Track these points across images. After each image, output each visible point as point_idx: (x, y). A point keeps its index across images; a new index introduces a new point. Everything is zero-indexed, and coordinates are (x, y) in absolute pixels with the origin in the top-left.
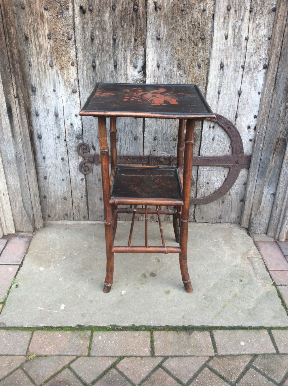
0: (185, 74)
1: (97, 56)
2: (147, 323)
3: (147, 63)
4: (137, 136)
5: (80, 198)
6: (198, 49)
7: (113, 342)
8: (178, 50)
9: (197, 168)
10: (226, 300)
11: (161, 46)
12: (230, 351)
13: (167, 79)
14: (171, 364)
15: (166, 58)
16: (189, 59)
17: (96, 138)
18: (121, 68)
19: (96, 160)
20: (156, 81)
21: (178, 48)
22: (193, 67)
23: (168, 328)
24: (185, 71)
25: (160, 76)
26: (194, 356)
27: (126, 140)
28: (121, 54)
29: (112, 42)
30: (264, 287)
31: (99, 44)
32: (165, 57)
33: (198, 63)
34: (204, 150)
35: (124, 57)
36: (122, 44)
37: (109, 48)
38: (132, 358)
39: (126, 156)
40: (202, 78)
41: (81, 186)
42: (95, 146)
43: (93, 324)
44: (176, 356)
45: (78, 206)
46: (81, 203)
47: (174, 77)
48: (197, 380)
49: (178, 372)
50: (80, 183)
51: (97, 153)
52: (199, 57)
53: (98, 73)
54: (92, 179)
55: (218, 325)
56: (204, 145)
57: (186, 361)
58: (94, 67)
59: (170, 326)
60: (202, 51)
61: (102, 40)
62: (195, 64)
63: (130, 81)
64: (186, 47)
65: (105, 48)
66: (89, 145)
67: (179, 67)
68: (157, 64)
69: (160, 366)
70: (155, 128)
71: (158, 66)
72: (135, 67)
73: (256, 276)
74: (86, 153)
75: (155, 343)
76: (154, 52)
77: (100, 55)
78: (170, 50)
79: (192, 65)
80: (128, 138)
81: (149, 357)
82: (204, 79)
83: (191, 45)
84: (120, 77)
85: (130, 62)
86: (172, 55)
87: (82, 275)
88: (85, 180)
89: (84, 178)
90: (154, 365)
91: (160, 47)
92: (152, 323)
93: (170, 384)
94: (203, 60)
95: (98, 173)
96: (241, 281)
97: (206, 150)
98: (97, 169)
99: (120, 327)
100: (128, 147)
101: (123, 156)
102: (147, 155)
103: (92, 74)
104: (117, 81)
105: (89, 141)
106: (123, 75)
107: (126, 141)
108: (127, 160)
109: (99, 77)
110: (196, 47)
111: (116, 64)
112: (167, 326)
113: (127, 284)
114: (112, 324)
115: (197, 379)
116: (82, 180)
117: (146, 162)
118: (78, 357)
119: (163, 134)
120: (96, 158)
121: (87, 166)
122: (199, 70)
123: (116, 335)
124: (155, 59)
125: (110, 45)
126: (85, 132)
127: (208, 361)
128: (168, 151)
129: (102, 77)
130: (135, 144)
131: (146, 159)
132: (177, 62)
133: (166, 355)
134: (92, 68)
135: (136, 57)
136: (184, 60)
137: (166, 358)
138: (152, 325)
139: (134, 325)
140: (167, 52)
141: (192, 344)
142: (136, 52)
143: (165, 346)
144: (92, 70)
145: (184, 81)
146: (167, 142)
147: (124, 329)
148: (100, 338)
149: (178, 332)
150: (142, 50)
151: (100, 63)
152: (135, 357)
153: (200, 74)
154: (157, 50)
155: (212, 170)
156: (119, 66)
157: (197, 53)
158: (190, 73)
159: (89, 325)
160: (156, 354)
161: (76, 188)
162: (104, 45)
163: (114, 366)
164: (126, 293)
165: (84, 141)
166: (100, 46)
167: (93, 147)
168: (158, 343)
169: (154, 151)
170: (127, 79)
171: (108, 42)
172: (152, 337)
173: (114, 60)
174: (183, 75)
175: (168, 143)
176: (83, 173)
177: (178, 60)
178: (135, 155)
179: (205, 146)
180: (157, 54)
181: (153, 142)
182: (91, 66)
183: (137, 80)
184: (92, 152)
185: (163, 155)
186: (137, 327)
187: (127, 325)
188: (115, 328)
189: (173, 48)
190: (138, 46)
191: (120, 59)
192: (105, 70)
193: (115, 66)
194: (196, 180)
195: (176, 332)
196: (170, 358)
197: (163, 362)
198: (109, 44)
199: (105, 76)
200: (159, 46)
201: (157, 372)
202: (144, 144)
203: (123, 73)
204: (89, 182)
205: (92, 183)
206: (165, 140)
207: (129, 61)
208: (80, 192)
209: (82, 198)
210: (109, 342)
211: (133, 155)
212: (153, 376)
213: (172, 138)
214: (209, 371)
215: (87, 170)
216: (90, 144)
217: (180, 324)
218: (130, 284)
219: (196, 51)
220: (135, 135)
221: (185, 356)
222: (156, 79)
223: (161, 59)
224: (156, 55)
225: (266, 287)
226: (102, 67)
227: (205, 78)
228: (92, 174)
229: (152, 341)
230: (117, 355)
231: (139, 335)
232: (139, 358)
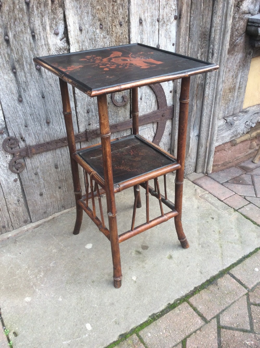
0: (108, 34)
1: (9, 26)
2: (179, 296)
3: (69, 28)
5: (16, 202)
6: (118, 6)
7: (164, 331)
8: (98, 9)
9: (130, 131)
10: (218, 240)
11: (80, 6)
12: (255, 281)
13: (91, 43)
14: (226, 320)
16: (110, 18)
18: (41, 38)
19: (29, 152)
20: (81, 47)
21: (98, 7)
22: (115, 26)
23: (196, 290)
24: (108, 31)
25: (84, 41)
26: (235, 301)
27: (59, 120)
28: (38, 20)
29: (25, 7)
30: (232, 216)
31: (9, 12)
32: (86, 18)
33: (119, 22)
35: (42, 24)
36: (37, 8)
37: (22, 15)
38: (192, 335)
39: (62, 139)
40: (125, 37)
41: (15, 189)
42: (24, 137)
43: (133, 326)
44: (223, 311)
45: (16, 212)
46: (18, 208)
47: (98, 39)
48: (255, 321)
49: (236, 323)
50: (14, 185)
51: (28, 145)
52: (120, 14)
53: (13, 48)
54: (27, 176)
57: (233, 310)
58: (7, 41)
59: (197, 287)
60: (121, 8)
61: (12, 6)
62: (117, 22)
63: (53, 52)
64: (106, 5)
65: (17, 16)
66: (17, 138)
67: (101, 28)
68: (80, 27)
69: (220, 328)
70: (87, 100)
71: (81, 30)
72: (57, 34)
73: (218, 209)
74: (14, 148)
75: (199, 309)
76: (75, 15)
77: (12, 25)
78: (90, 10)
79: (114, 24)
80: (60, 118)
81: (205, 325)
82: (126, 38)
83: (110, 2)
84: (41, 49)
85: (50, 29)
86: (92, 15)
87: (79, 283)
88: (18, 179)
89: (17, 178)
90: (215, 330)
91: (80, 8)
92: (183, 293)
93: (241, 338)
94: (123, 17)
95: (33, 167)
96: (213, 218)
98: (31, 163)
99: (158, 314)
101: (59, 140)
102: (83, 131)
103: (6, 50)
104: (38, 54)
105: (16, 134)
106: (44, 46)
107: (59, 122)
108: (64, 142)
109: (15, 53)
110: (116, 4)
111: (34, 34)
112: (195, 288)
113: (130, 268)
114: (150, 315)
115: (254, 319)
116: (15, 181)
117: (84, 139)
120: (29, 150)
121: (19, 163)
122: (121, 29)
123: (161, 323)
124: (77, 22)
125: (23, 11)
126: (9, 123)
127: (248, 299)
129: (20, 52)
131: (83, 135)
132: (99, 23)
133: (216, 314)
134: (5, 43)
135: (56, 22)
136: (106, 20)
137: (217, 317)
138: (184, 294)
139: (169, 304)
140: (88, 13)
141: (226, 292)
142: (55, 16)
143: (208, 307)
144: (6, 45)
145: (108, 42)
147: (163, 313)
148: (149, 335)
149: (207, 288)
150: (61, 13)
151: (14, 35)
152: (194, 332)
153: (122, 33)
154: (77, 11)
155: (143, 129)
156: (38, 36)
157: (116, 11)
158: (113, 33)
159: (130, 329)
160: (208, 319)
161: (9, 193)
162: (16, 12)
164: (137, 278)
165: (10, 134)
166: (11, 14)
167: (22, 138)
168: (201, 307)
169: (89, 124)
170: (49, 50)
171: (19, 7)
172: (191, 306)
173: (31, 29)
174: (107, 35)
176: (15, 173)
177: (100, 20)
180: (77, 15)
181: (87, 116)
182: (4, 40)
183: (60, 49)
184: (22, 144)
186: (172, 304)
187: (163, 307)
188: (154, 318)
189: (93, 7)
190: (56, 8)
191: (38, 27)
192: (22, 43)
193: (33, 37)
195: (205, 290)
196: (221, 315)
197: (218, 322)
198: (21, 10)
199: (22, 50)
200: (79, 6)
201: (222, 334)
202: (79, 120)
203: (43, 43)
204: (24, 181)
205: (28, 180)
207: (48, 28)
208: (15, 196)
209: (18, 201)
210: (161, 333)
212: (223, 340)
214: (256, 307)
215: (20, 168)
216: (18, 136)
217: (204, 280)
218: (132, 267)
219: (116, 8)
221: (230, 306)
222: (81, 45)
223: (82, 21)
224: (76, 17)
226: (17, 40)
228: (26, 171)
229: (195, 309)
230: (179, 341)
231: (180, 310)
232: (198, 332)
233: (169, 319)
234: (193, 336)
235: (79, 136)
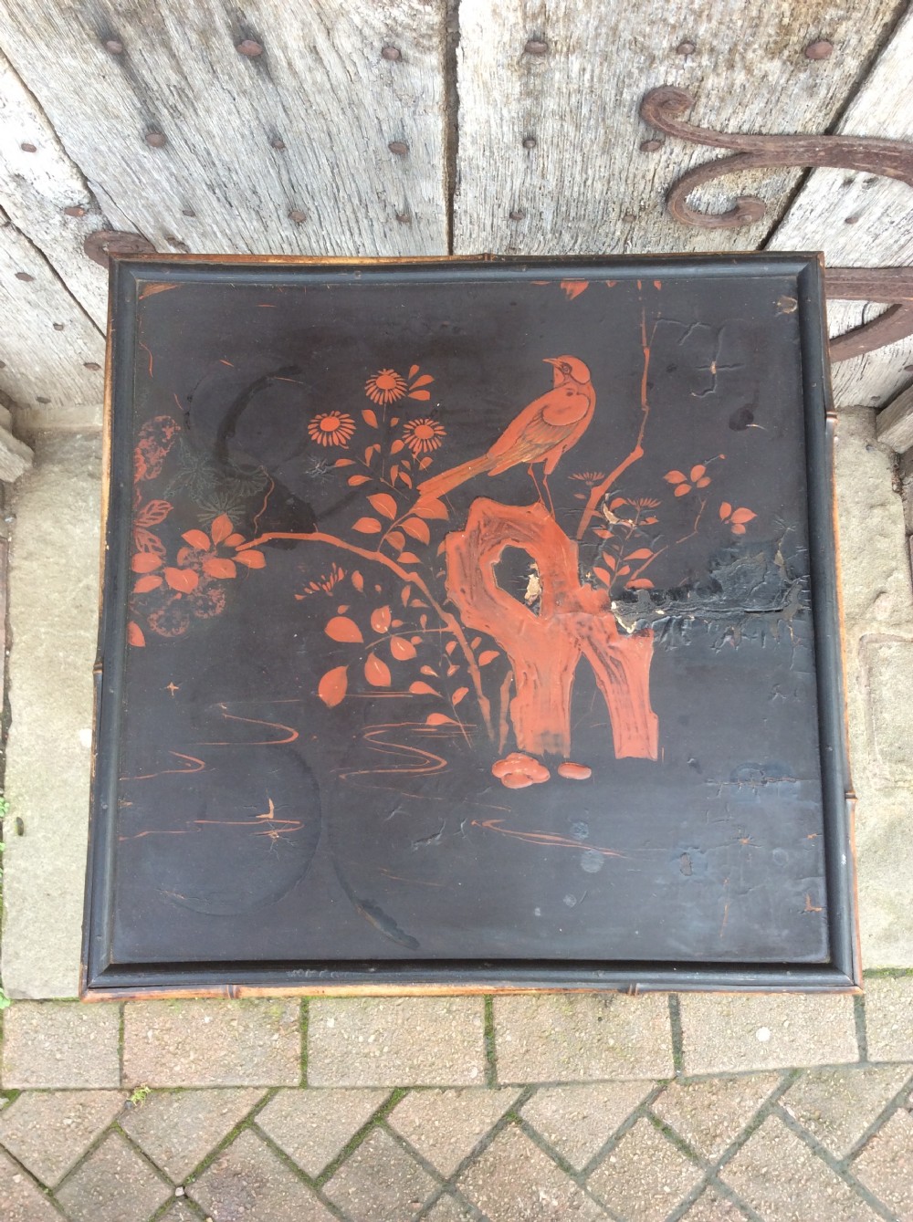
7: (373, 1037)
12: (723, 1063)
14: (542, 1110)
17: (178, 215)
26: (612, 1081)
27: (352, 221)
38: (430, 1092)
44: (559, 1084)
48: (613, 1159)
49: (562, 1135)
57: (586, 1098)
66: (149, 235)
69: (512, 1116)
70: (517, 183)
75: (499, 1040)
80: (361, 215)
81: (481, 1087)
90: (494, 1115)
93: (538, 1173)
100: (368, 241)
105: (141, 226)
115: (615, 1156)
118: (274, 1091)
119: (563, 202)
127: (654, 1096)
130: (402, 234)
133: (530, 1080)
137: (529, 1090)
141: (612, 1042)
143: (527, 1051)
146: (582, 225)
148: (331, 1023)
149: (570, 999)
152: (440, 1088)
160: (503, 1079)
163: (379, 1118)
165: (114, 222)
168: (509, 1038)
172: (489, 1017)
175: (589, 228)
181: (504, 227)
195: (563, 999)
196: (541, 1091)
197: (520, 1103)
201: (503, 1137)
210: (361, 1039)
212: (492, 1149)
213: (613, 215)
214: (651, 1129)
216: (151, 232)
220: (400, 207)
221: (585, 1083)
225: (892, 800)
229: (490, 1032)
230: (387, 1083)
231: (449, 1011)
232: (451, 1094)
233: (408, 1015)
234: (430, 1096)
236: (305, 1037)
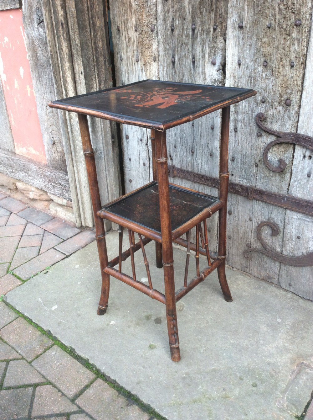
0: (273, 75)
1: (176, 50)
2: (99, 366)
3: (227, 59)
4: (213, 152)
6: (291, 40)
7: (59, 364)
8: (265, 42)
9: (284, 211)
10: (207, 396)
11: (243, 37)
13: (250, 81)
15: (249, 53)
16: (279, 55)
17: (173, 147)
18: (199, 65)
20: (237, 84)
21: (265, 40)
22: (283, 66)
23: (114, 384)
24: (272, 72)
25: (241, 77)
27: (202, 155)
28: (199, 47)
29: (191, 33)
31: (179, 35)
32: (248, 51)
33: (290, 61)
34: (295, 187)
35: (203, 52)
36: (201, 35)
37: (188, 40)
38: (55, 389)
39: (200, 175)
40: (296, 83)
42: (172, 155)
43: (59, 337)
44: (91, 417)
47: (259, 79)
51: (174, 164)
52: (292, 52)
53: (177, 70)
55: (166, 417)
56: (295, 181)
58: (173, 63)
59: (117, 383)
60: (296, 44)
61: (181, 31)
62: (286, 62)
63: (208, 82)
64: (275, 38)
65: (184, 41)
67: (265, 66)
68: (238, 61)
69: (68, 415)
70: (233, 145)
71: (239, 64)
72: (214, 64)
73: (285, 391)
75: (88, 390)
76: (235, 45)
77: (179, 49)
78: (254, 42)
79: (281, 63)
80: (204, 153)
81: (69, 398)
82: (297, 84)
83: (282, 35)
84: (198, 76)
85: (209, 58)
86: (257, 49)
90: (64, 410)
91: (243, 39)
92: (103, 369)
94: (298, 56)
96: (255, 386)
97: (298, 189)
99: (76, 354)
100: (204, 164)
101: (197, 174)
103: (172, 71)
104: (195, 81)
106: (201, 74)
108: (201, 180)
109: (178, 75)
110: (288, 38)
111: (194, 60)
112: (115, 381)
113: (124, 316)
114: (72, 347)
118: (23, 358)
119: (242, 155)
122: (292, 71)
123: (67, 359)
124: (236, 54)
125: (189, 37)
128: (248, 179)
129: (181, 76)
130: (210, 162)
132: (263, 59)
133: (84, 408)
134: (171, 65)
135: (215, 51)
136: (272, 56)
137: (81, 411)
138: (102, 371)
139: (88, 360)
140: (251, 45)
141: (118, 417)
142: (215, 45)
143: (92, 400)
144: (172, 67)
145: (272, 85)
146: (247, 166)
147: (78, 358)
148: (53, 353)
149: (119, 394)
150: (221, 43)
151: (179, 59)
152: (59, 390)
153: (292, 77)
154: (239, 42)
155: (305, 220)
156: (197, 63)
157: (289, 47)
158: (279, 74)
159: (56, 336)
160: (77, 402)
162: (184, 37)
163: (35, 386)
164: (114, 325)
166: (180, 39)
167: (170, 156)
168: (91, 392)
169: (232, 175)
170: (205, 79)
171: (187, 32)
172: (91, 383)
173: (192, 55)
174: (271, 77)
175: (248, 168)
177: (264, 56)
178: (210, 176)
179: (296, 183)
180: (238, 47)
181: (231, 164)
182: (171, 62)
183: (215, 81)
184: (169, 162)
185: (241, 182)
186: (89, 364)
187: (83, 356)
188: (71, 352)
189: (258, 39)
190: (217, 37)
191: (199, 54)
192: (184, 67)
193: (194, 62)
194: (283, 228)
195: (117, 393)
196: (84, 415)
197: (74, 413)
198: (188, 35)
199: (183, 74)
200: (242, 36)
203: (201, 71)
206: (245, 163)
207: (207, 56)
211: (208, 174)
213: (253, 162)
217: (128, 388)
218: (127, 318)
219: (288, 43)
220: (211, 150)
222: (237, 81)
223: (243, 54)
224: (237, 48)
225: (282, 414)
226: (181, 63)
227: (300, 83)
229: (87, 387)
230: (48, 378)
231: (83, 373)
232: (60, 394)
233: (73, 365)
234: (55, 390)
235: (216, 182)
236: (44, 352)
